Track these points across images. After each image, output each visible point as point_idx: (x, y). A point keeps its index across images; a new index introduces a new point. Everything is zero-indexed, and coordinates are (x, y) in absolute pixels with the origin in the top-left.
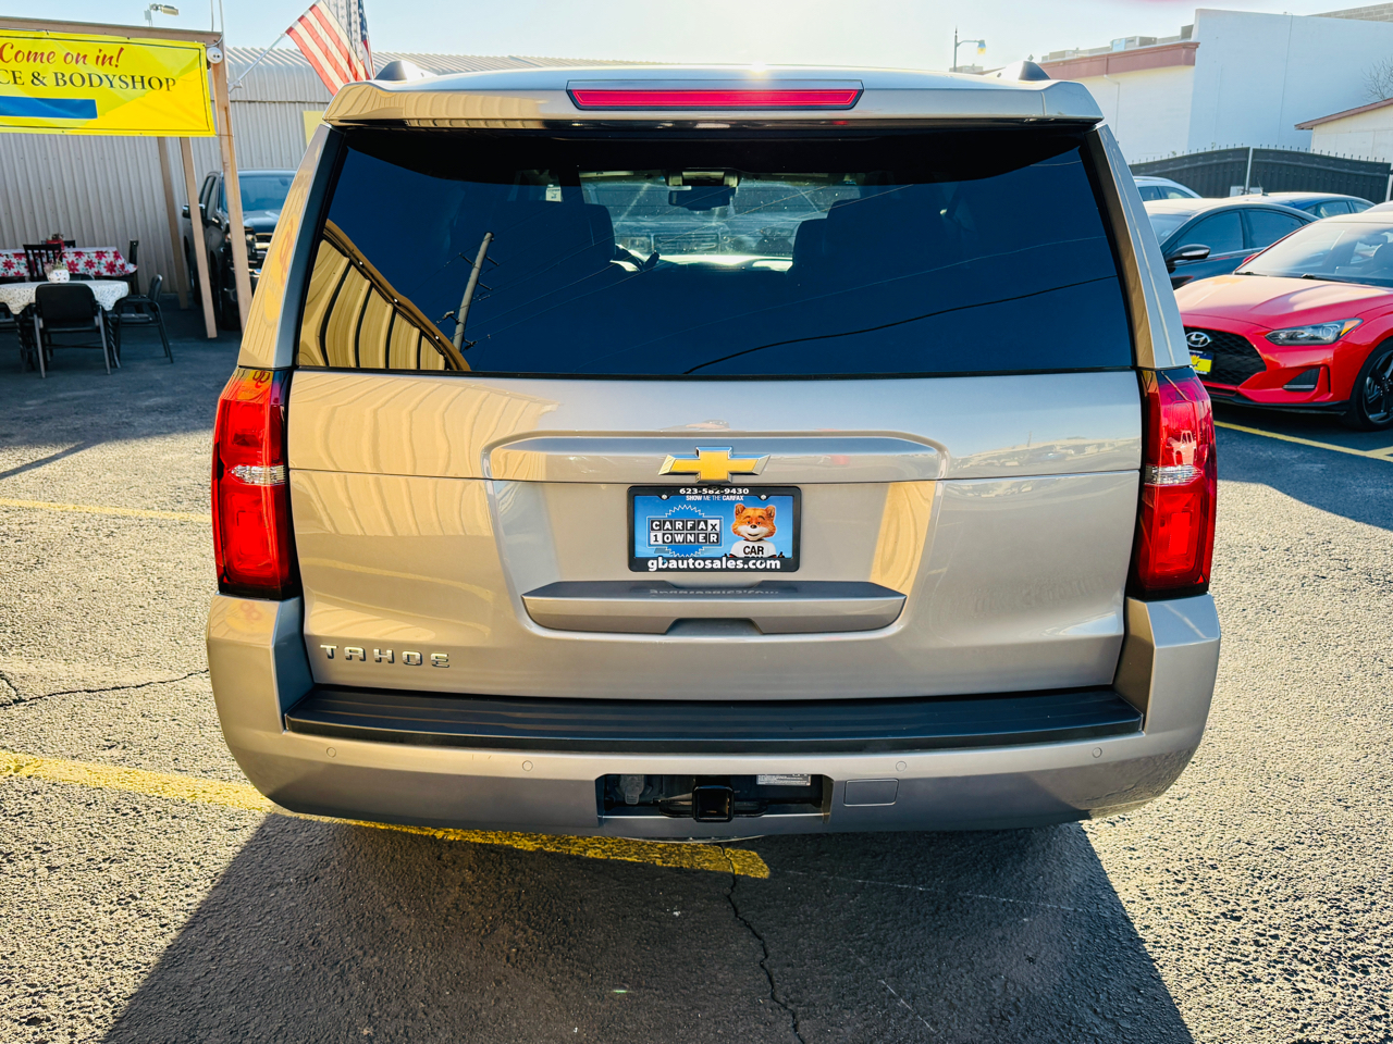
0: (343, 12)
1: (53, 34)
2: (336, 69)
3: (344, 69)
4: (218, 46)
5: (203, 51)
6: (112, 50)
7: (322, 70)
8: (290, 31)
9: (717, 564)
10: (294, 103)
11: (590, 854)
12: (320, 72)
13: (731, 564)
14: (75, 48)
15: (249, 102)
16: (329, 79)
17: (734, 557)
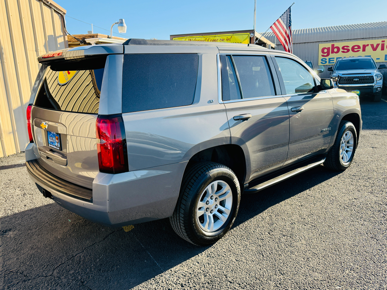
0: (285, 20)
1: (218, 35)
2: (282, 35)
3: (284, 35)
4: (253, 33)
5: (249, 35)
6: (229, 37)
7: (278, 36)
8: (271, 27)
10: (317, 42)
12: (277, 36)
14: (222, 38)
15: (305, 43)
16: (279, 38)
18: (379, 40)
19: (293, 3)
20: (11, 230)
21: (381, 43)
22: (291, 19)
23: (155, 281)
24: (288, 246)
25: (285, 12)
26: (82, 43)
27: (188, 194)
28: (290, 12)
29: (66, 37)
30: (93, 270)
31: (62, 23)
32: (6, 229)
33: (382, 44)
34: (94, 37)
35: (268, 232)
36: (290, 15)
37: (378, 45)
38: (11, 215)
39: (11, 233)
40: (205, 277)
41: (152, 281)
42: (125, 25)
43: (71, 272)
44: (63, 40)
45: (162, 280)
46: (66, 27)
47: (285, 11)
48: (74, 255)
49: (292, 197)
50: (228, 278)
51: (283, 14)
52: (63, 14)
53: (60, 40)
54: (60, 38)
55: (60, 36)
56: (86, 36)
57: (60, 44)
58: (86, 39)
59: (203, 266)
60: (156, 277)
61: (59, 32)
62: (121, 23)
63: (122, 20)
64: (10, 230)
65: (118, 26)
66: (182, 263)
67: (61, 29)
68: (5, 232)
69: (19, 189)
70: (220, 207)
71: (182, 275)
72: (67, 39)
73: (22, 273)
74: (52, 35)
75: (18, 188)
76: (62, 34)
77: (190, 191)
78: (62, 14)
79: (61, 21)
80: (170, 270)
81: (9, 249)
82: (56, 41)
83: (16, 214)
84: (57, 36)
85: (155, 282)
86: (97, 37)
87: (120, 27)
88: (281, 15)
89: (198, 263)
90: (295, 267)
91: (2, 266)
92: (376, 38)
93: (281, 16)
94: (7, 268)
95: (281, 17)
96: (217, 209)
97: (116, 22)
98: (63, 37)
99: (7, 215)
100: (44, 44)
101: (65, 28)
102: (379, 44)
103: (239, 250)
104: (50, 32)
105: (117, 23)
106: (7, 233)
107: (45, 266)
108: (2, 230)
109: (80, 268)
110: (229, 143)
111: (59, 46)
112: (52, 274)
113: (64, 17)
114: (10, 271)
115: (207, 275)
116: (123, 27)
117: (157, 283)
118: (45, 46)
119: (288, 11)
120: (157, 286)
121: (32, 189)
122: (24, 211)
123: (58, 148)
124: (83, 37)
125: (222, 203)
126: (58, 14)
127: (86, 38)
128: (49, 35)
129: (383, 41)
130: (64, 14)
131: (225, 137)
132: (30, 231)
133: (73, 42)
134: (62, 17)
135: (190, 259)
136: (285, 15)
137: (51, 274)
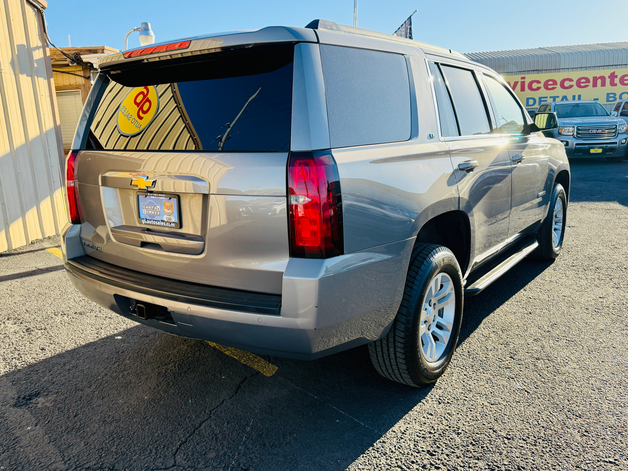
9: (159, 223)
11: (227, 353)
13: (162, 223)
17: (164, 221)
18: (518, 76)
19: (415, 10)
20: (39, 394)
21: (520, 80)
22: (413, 35)
23: (378, 451)
24: (556, 374)
25: (403, 25)
26: (75, 62)
27: (409, 296)
28: (411, 24)
29: (48, 49)
30: (250, 446)
31: (39, 24)
32: (28, 393)
33: (521, 82)
34: (97, 53)
35: (509, 356)
36: (410, 29)
37: (516, 83)
38: (24, 368)
39: (41, 399)
40: (459, 436)
41: (371, 451)
42: (151, 32)
43: (212, 455)
44: (42, 56)
45: (390, 449)
46: (47, 32)
47: (403, 23)
48: (197, 425)
49: (506, 302)
50: (499, 432)
51: (399, 28)
52: (41, 9)
53: (38, 55)
54: (37, 51)
55: (37, 48)
56: (81, 50)
57: (37, 61)
58: (82, 55)
59: (443, 419)
60: (375, 444)
61: (36, 41)
62: (145, 30)
63: (146, 24)
64: (37, 395)
65: (140, 35)
66: (404, 417)
67: (39, 35)
68: (30, 399)
69: (11, 322)
70: (439, 319)
71: (418, 436)
72: (48, 54)
73: (113, 467)
74: (24, 45)
75: (8, 320)
76: (40, 44)
77: (412, 291)
78: (39, 7)
79: (38, 21)
80: (390, 430)
81: (58, 429)
82: (31, 56)
83: (31, 366)
84: (32, 47)
85: (380, 454)
86: (103, 52)
87: (142, 37)
88: (396, 29)
89: (432, 415)
90: (590, 404)
91: (63, 459)
92: (512, 72)
93: (396, 31)
94: (75, 462)
95: (397, 33)
96: (435, 323)
97: (135, 28)
98: (41, 50)
99: (14, 368)
100: (10, 61)
101: (45, 33)
102: (518, 82)
103: (484, 387)
104: (20, 40)
105: (137, 29)
106: (34, 401)
107: (151, 451)
108: (22, 396)
109: (224, 446)
110: (457, 209)
111: (36, 65)
112: (175, 462)
113: (44, 14)
114: (84, 467)
115: (460, 431)
116: (149, 37)
117: (384, 455)
118: (12, 63)
119: (407, 22)
120: (387, 459)
121: (39, 320)
122: (46, 359)
123: (173, 225)
124: (76, 51)
125: (441, 313)
126: (32, 7)
127: (81, 53)
128: (18, 44)
129: (523, 78)
130: (43, 8)
131: (454, 198)
132: (81, 392)
133: (56, 61)
134: (40, 13)
135: (413, 410)
136: (403, 29)
137: (173, 463)
